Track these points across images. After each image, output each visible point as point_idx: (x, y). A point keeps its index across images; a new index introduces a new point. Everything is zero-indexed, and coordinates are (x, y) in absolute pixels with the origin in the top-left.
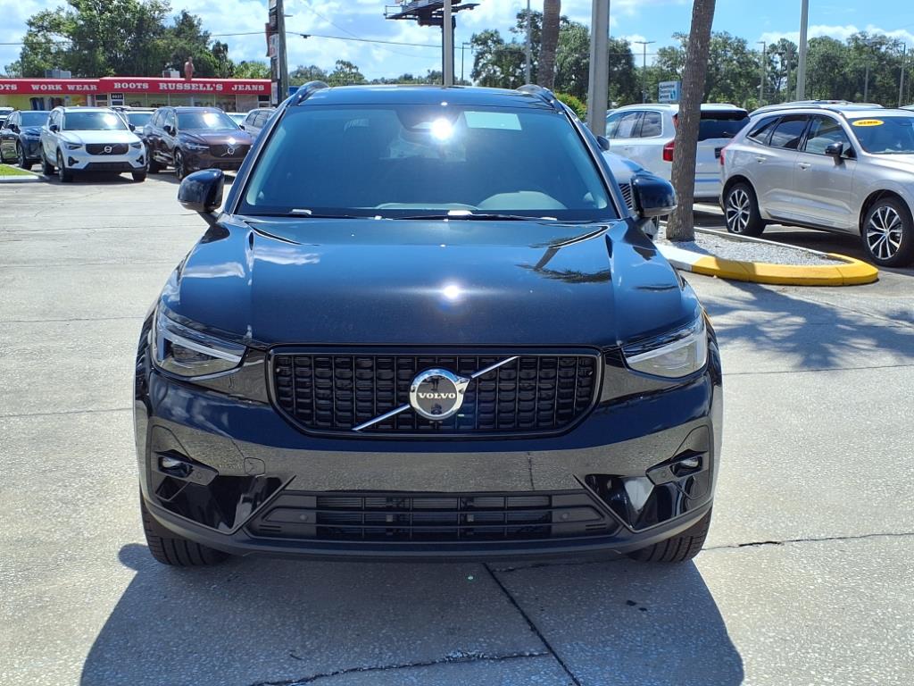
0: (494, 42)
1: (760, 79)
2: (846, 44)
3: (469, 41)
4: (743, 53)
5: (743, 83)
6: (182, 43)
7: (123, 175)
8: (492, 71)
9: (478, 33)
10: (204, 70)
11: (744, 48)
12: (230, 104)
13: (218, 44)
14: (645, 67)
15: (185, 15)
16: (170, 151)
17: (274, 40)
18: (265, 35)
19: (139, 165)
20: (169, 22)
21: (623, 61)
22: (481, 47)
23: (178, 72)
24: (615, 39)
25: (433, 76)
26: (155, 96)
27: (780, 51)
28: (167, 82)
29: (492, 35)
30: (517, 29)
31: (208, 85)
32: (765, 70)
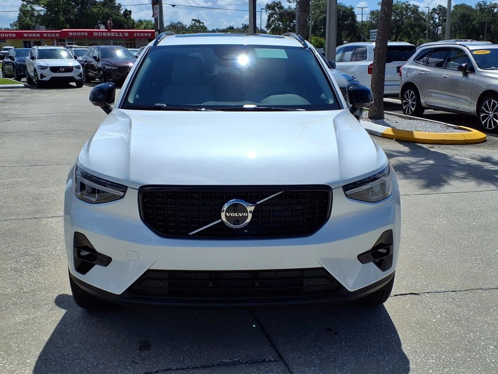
0: (278, 8)
1: (426, 28)
2: (475, 8)
3: (265, 8)
4: (416, 13)
5: (417, 30)
6: (106, 10)
7: (71, 84)
8: (277, 24)
9: (270, 3)
10: (118, 24)
11: (417, 10)
12: (132, 43)
13: (126, 10)
14: (362, 21)
16: (97, 70)
19: (79, 78)
21: (350, 18)
22: (271, 11)
23: (104, 26)
24: (346, 6)
25: (245, 27)
26: (91, 40)
27: (438, 12)
28: (98, 32)
29: (277, 4)
31: (120, 34)
32: (429, 23)
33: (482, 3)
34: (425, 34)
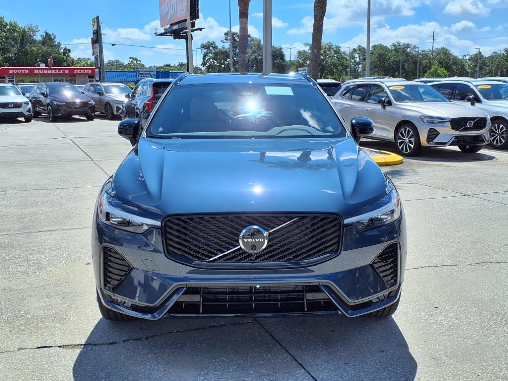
0: (213, 47)
1: (348, 66)
2: (390, 48)
3: (200, 47)
4: (339, 53)
5: (340, 68)
6: (45, 48)
7: (19, 118)
8: (213, 63)
9: (205, 43)
10: (58, 63)
11: (339, 50)
12: (73, 80)
13: (65, 48)
14: (290, 60)
15: (47, 34)
16: (44, 105)
17: (96, 47)
18: (91, 44)
19: (28, 113)
20: (38, 37)
21: (280, 57)
22: (206, 50)
23: (44, 64)
24: (275, 46)
25: (182, 65)
26: (33, 77)
27: (358, 52)
28: (38, 69)
29: (212, 44)
30: (225, 41)
31: (61, 71)
32: (351, 61)
33: (396, 44)
34: (347, 72)
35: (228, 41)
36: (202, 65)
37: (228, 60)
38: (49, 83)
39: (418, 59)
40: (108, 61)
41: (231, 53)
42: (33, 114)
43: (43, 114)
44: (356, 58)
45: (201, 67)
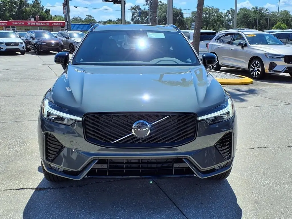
0: (138, 9)
1: (223, 22)
2: (251, 10)
3: (130, 9)
4: (218, 13)
5: (218, 23)
6: (35, 9)
7: (17, 52)
8: (138, 19)
9: (133, 6)
10: (42, 18)
11: (218, 11)
12: (51, 29)
14: (187, 17)
16: (33, 45)
17: (65, 8)
18: (62, 6)
19: (23, 49)
21: (180, 16)
22: (134, 11)
23: (34, 19)
25: (119, 20)
26: (27, 28)
27: (231, 12)
28: (30, 22)
29: (138, 7)
30: (145, 5)
31: (44, 23)
32: (226, 18)
33: (255, 8)
34: (223, 25)
35: (148, 5)
36: (131, 20)
37: (147, 17)
38: (36, 31)
39: (269, 18)
40: (73, 18)
41: (150, 13)
42: (25, 50)
43: (32, 50)
44: (229, 16)
45: (131, 22)
